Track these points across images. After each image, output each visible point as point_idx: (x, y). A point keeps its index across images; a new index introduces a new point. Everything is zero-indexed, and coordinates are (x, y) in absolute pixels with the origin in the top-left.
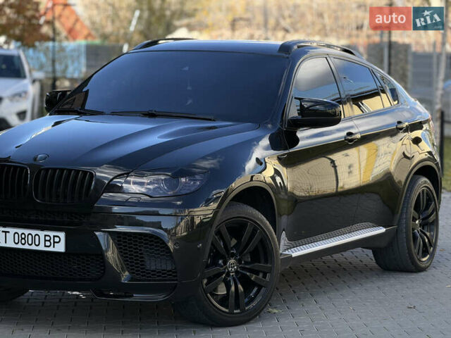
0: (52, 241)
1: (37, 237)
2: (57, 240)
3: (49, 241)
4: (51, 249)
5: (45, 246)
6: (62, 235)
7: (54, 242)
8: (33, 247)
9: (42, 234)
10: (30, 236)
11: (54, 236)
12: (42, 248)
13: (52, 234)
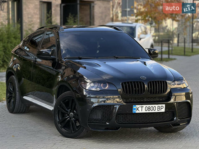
0: (160, 108)
1: (155, 107)
2: (162, 107)
3: (159, 108)
4: (160, 111)
5: (158, 110)
6: (164, 105)
7: (161, 108)
8: (153, 111)
9: (156, 106)
10: (152, 107)
11: (161, 106)
12: (156, 111)
13: (160, 105)
